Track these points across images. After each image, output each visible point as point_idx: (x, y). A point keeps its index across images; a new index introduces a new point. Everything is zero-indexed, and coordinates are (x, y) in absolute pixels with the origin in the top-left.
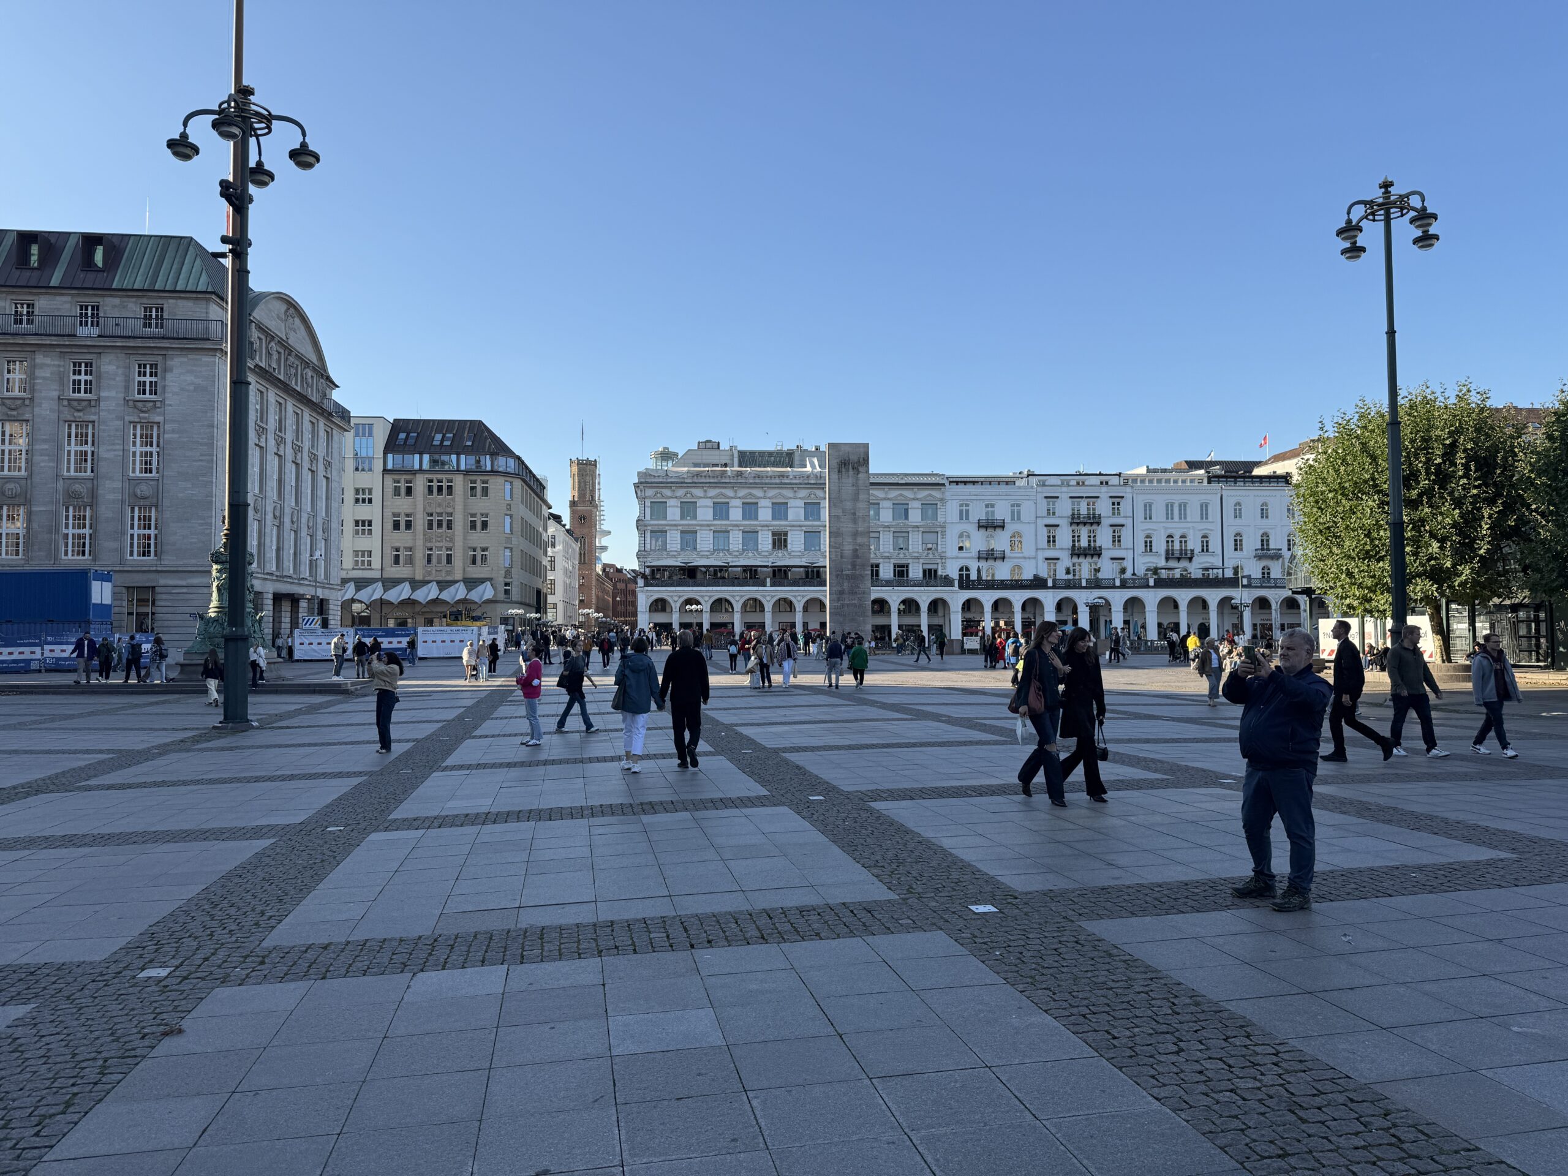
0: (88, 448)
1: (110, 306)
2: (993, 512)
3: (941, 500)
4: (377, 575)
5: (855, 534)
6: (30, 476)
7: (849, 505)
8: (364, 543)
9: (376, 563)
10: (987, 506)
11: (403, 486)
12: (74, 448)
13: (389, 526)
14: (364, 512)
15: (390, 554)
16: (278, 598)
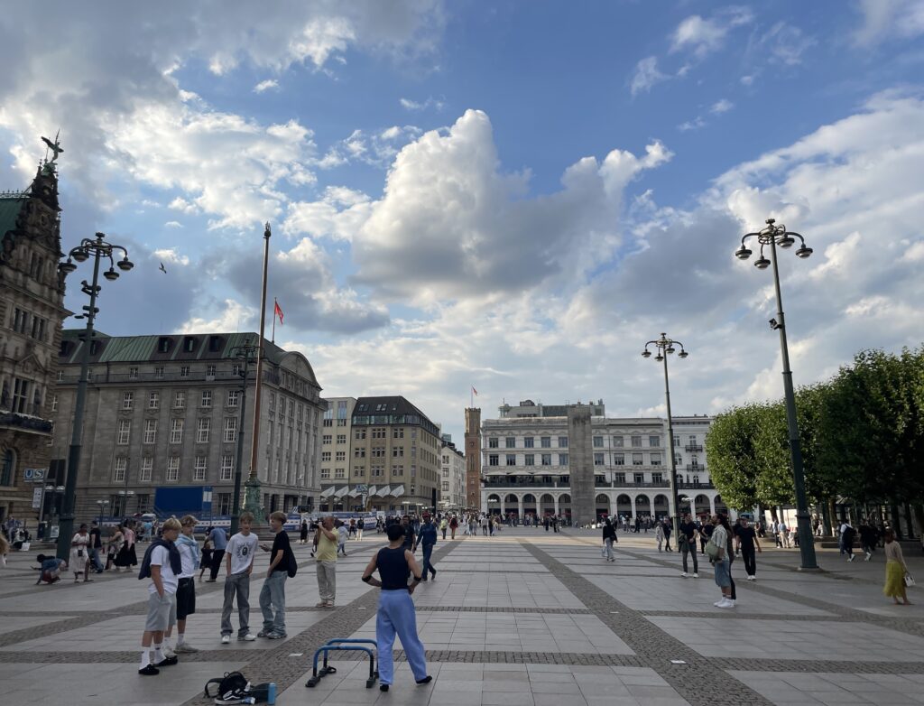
0: (207, 430)
1: (220, 367)
2: (695, 441)
3: (661, 434)
4: (346, 482)
5: (585, 458)
6: (183, 444)
7: (580, 442)
8: (340, 465)
9: (346, 476)
10: (691, 437)
11: (361, 433)
12: (201, 430)
13: (353, 455)
14: (341, 448)
15: (353, 470)
16: (287, 497)
